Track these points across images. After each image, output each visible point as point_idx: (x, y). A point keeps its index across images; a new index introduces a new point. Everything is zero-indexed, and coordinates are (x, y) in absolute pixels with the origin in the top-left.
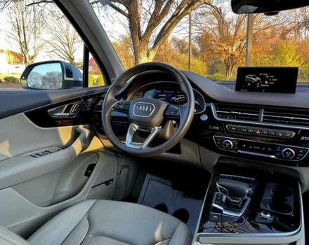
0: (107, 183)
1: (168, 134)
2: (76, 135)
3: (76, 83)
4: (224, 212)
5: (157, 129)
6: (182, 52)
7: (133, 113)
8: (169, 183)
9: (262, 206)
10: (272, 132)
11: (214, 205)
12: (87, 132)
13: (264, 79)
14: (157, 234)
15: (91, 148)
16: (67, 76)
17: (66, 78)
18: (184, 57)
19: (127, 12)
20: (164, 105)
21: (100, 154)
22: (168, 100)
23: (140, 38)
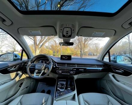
0: (27, 88)
1: (46, 71)
2: (17, 75)
3: (18, 59)
4: (61, 90)
5: (43, 71)
6: (47, 48)
7: (36, 67)
8: (46, 83)
9: (68, 86)
10: (68, 69)
11: (58, 89)
12: (21, 73)
13: (66, 58)
14: (43, 101)
15: (22, 78)
16: (15, 57)
17: (15, 58)
18: (48, 50)
19: (33, 39)
20: (45, 65)
21: (25, 79)
22: (46, 63)
23: (37, 46)
